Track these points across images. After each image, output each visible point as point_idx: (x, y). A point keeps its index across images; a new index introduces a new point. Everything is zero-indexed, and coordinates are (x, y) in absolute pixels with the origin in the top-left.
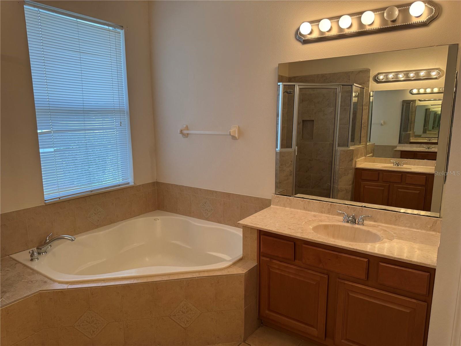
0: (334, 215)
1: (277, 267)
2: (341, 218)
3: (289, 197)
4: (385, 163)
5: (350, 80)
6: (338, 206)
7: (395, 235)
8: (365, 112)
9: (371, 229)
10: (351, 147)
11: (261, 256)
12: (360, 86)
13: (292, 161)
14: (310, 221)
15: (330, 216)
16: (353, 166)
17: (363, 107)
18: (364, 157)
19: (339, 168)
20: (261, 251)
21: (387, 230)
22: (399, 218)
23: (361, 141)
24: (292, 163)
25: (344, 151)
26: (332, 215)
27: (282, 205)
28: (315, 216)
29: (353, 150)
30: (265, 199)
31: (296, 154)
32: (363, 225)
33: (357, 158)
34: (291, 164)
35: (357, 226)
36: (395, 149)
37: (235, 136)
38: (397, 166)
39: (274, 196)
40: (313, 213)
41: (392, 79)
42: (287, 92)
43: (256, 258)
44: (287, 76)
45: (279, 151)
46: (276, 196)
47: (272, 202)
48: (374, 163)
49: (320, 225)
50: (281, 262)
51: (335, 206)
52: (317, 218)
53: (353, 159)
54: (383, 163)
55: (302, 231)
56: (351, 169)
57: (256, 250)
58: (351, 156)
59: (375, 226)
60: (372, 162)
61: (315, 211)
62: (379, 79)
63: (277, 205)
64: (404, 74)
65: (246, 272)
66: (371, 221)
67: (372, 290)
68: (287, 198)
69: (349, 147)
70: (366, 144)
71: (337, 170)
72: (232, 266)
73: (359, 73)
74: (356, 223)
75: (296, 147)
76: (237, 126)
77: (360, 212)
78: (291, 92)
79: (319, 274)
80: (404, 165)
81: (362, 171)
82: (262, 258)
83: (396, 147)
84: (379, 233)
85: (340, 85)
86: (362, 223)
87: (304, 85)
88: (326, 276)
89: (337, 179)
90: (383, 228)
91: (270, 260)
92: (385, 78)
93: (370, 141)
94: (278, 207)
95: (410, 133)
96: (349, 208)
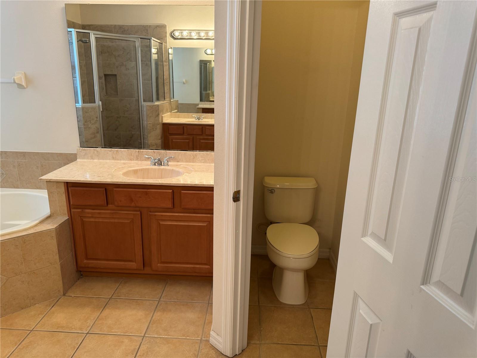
0: (142, 161)
1: (90, 216)
2: (149, 162)
3: (95, 148)
4: (188, 118)
5: (148, 33)
6: (145, 152)
7: (193, 169)
8: (166, 68)
9: (174, 168)
10: (156, 103)
11: (71, 209)
12: (159, 41)
13: (97, 118)
14: (120, 168)
15: (139, 162)
16: (160, 121)
17: (164, 63)
18: (170, 113)
19: (147, 123)
20: (71, 203)
21: (187, 167)
22: (196, 156)
23: (165, 97)
24: (98, 119)
25: (150, 106)
26: (140, 161)
27: (89, 157)
28: (124, 164)
29: (158, 106)
30: (70, 154)
31: (101, 110)
32: (168, 166)
33: (163, 114)
34: (96, 120)
35: (162, 167)
36: (197, 107)
37: (21, 84)
38: (199, 120)
39: (80, 149)
40: (122, 161)
41: (187, 36)
42: (82, 41)
43: (67, 213)
44: (80, 23)
45: (81, 107)
46: (82, 149)
47: (78, 156)
48: (179, 118)
49: (129, 170)
50: (94, 209)
51: (142, 152)
52: (127, 165)
53: (159, 115)
54: (187, 118)
55: (112, 177)
56: (158, 124)
57: (65, 203)
58: (157, 112)
59: (177, 166)
60: (177, 118)
61: (124, 159)
62: (175, 36)
63: (84, 158)
64: (196, 33)
65: (56, 226)
66: (175, 162)
67: (178, 215)
68: (94, 150)
69: (154, 103)
70: (170, 100)
71: (145, 126)
72: (39, 225)
73: (156, 27)
74: (162, 165)
75: (100, 102)
76: (23, 72)
77: (165, 155)
78: (87, 41)
79: (132, 212)
80: (203, 119)
81: (169, 126)
82: (73, 210)
83: (198, 105)
84: (181, 170)
85: (139, 37)
86: (167, 164)
87: (100, 34)
88: (138, 213)
89: (146, 134)
90: (184, 166)
91: (82, 210)
92: (181, 35)
93: (174, 98)
94: (85, 160)
95: (209, 93)
96: (155, 153)
